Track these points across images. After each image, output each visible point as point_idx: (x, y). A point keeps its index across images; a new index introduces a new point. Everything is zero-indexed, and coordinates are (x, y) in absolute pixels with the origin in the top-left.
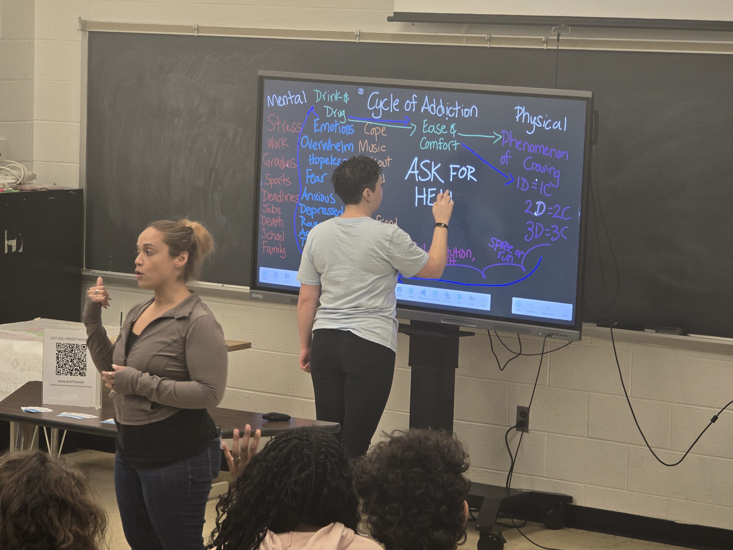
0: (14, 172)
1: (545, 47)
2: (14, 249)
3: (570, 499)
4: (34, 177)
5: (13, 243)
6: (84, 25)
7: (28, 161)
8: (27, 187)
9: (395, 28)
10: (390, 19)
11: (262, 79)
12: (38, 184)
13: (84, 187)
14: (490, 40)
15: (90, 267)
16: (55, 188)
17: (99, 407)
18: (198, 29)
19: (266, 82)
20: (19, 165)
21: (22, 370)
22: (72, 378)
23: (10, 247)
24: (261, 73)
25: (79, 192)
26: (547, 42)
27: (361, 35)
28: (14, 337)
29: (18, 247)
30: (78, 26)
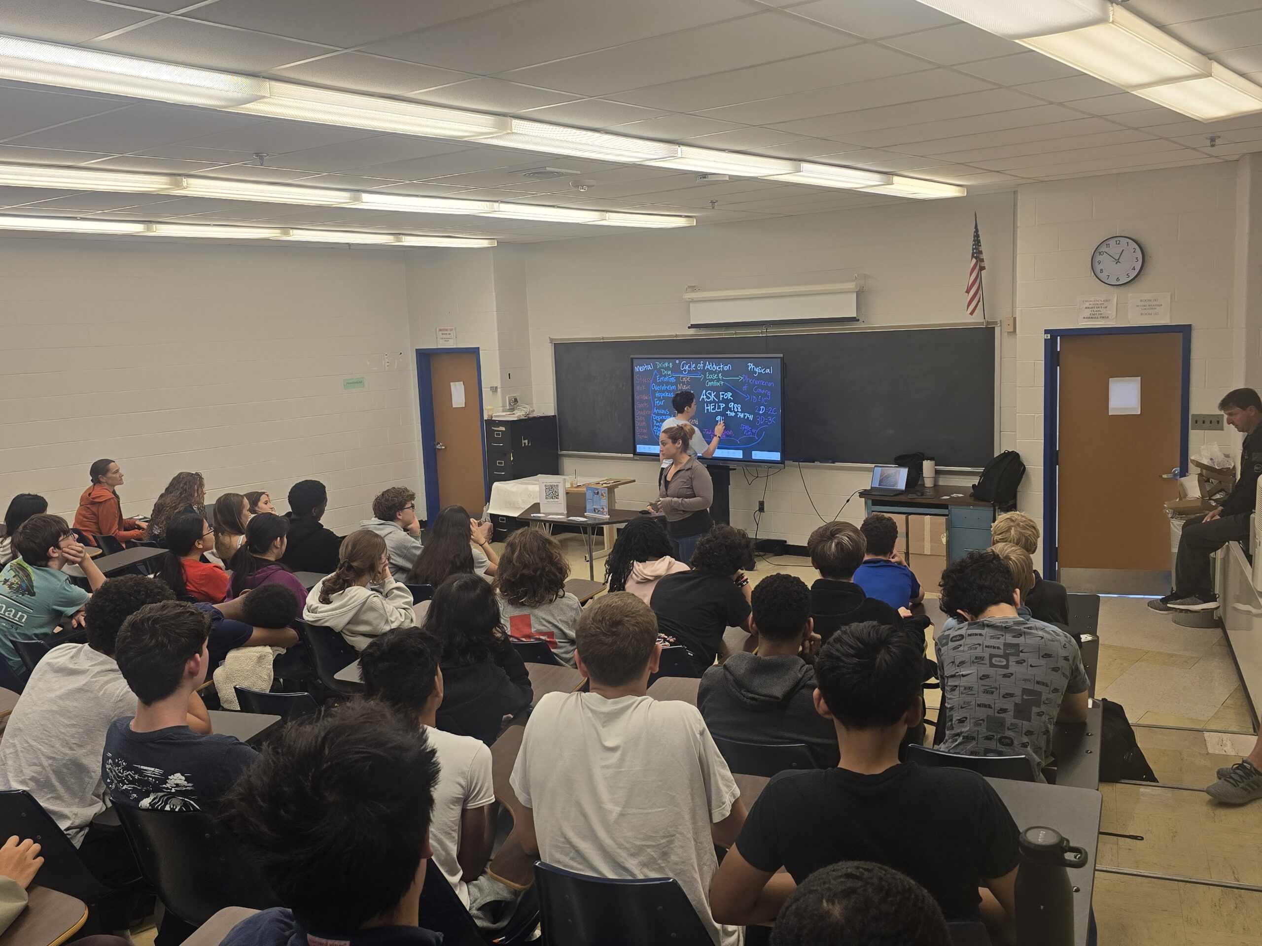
0: (524, 409)
1: (761, 335)
2: (527, 444)
3: (786, 542)
4: (534, 411)
5: (526, 441)
6: (551, 340)
7: (531, 404)
8: (531, 416)
9: (692, 331)
10: (689, 328)
11: (632, 359)
12: (535, 414)
13: (556, 414)
14: (736, 334)
15: (561, 450)
16: (543, 415)
17: (566, 512)
18: (603, 338)
19: (634, 360)
20: (527, 406)
21: (533, 498)
22: (553, 500)
23: (525, 443)
24: (632, 356)
25: (555, 416)
26: (761, 333)
27: (676, 336)
28: (529, 484)
29: (528, 444)
30: (549, 341)
